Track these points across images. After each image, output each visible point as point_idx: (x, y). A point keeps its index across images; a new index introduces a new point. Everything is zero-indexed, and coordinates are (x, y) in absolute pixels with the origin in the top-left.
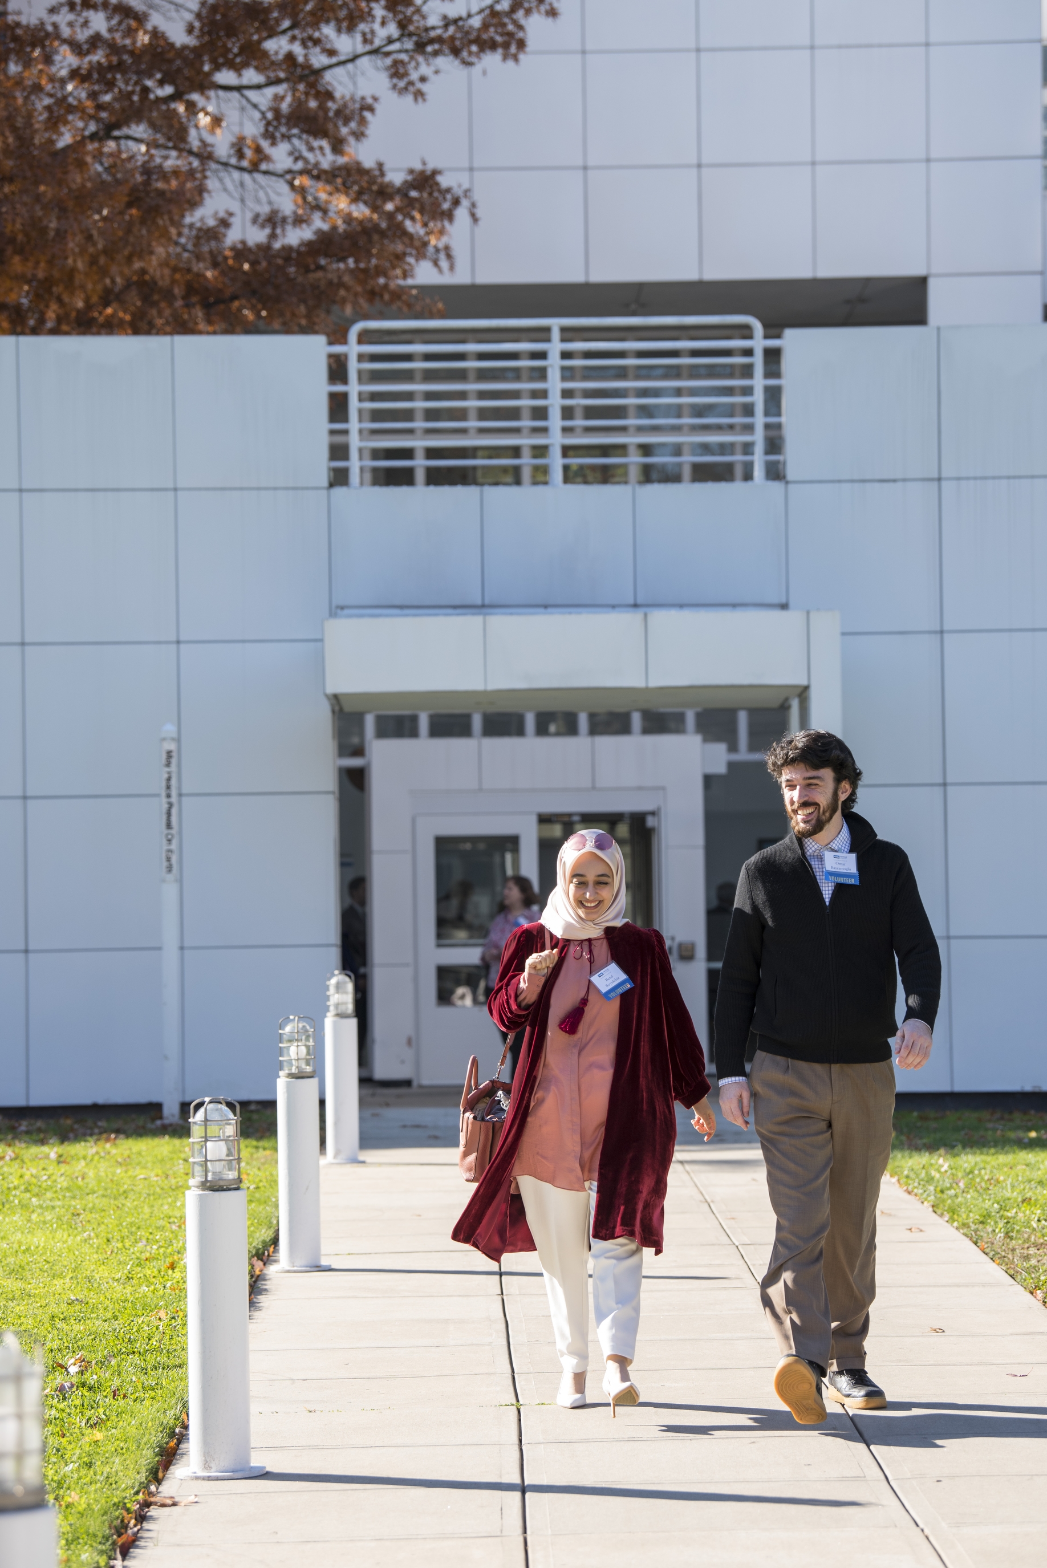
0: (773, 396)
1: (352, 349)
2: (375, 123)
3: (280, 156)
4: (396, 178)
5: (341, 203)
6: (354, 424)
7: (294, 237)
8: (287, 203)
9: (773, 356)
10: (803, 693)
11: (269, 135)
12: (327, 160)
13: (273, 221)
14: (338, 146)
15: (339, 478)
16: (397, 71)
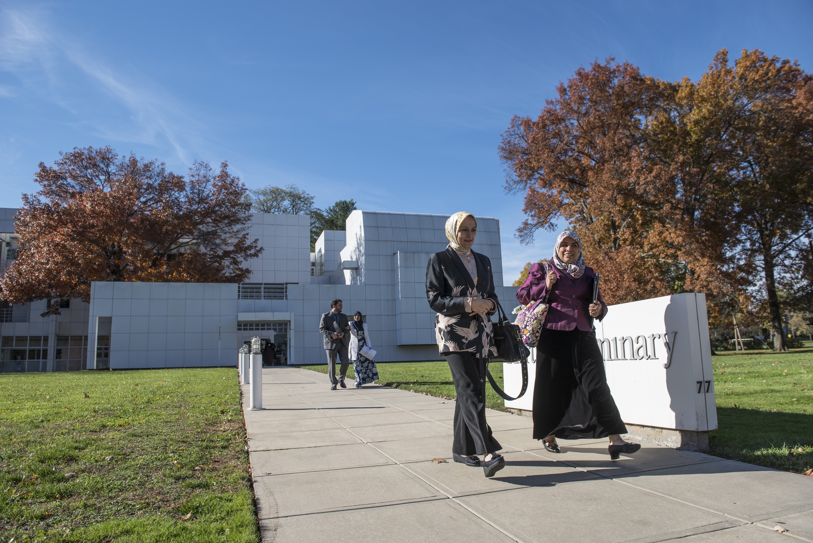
0: (286, 291)
1: (241, 285)
2: (242, 263)
3: (231, 267)
4: (244, 269)
5: (238, 272)
6: (241, 293)
7: (233, 275)
8: (232, 271)
9: (286, 288)
10: (290, 321)
11: (231, 264)
12: (237, 267)
13: (231, 273)
14: (238, 266)
15: (239, 298)
16: (245, 258)
